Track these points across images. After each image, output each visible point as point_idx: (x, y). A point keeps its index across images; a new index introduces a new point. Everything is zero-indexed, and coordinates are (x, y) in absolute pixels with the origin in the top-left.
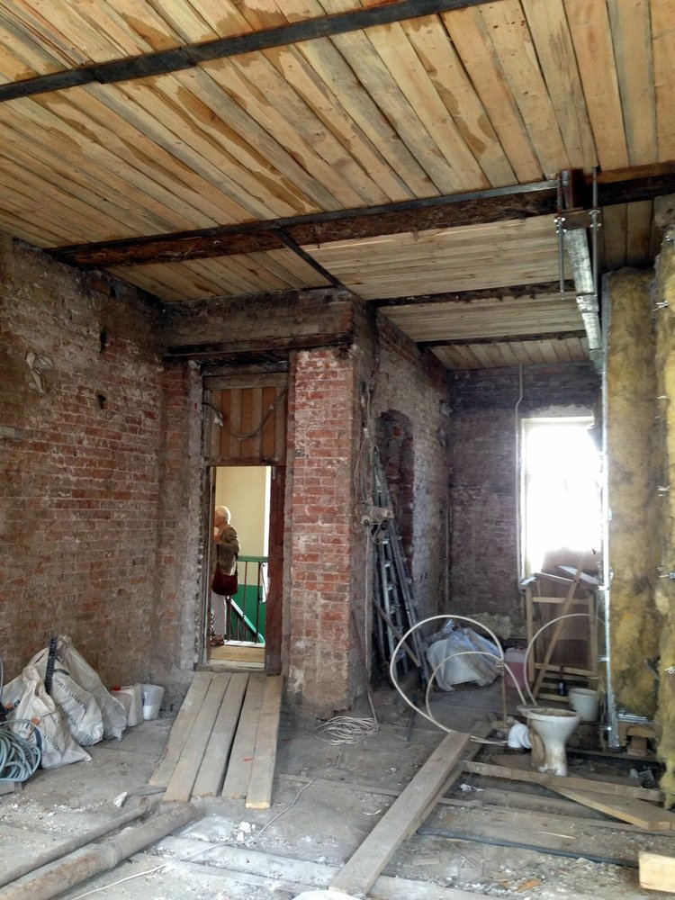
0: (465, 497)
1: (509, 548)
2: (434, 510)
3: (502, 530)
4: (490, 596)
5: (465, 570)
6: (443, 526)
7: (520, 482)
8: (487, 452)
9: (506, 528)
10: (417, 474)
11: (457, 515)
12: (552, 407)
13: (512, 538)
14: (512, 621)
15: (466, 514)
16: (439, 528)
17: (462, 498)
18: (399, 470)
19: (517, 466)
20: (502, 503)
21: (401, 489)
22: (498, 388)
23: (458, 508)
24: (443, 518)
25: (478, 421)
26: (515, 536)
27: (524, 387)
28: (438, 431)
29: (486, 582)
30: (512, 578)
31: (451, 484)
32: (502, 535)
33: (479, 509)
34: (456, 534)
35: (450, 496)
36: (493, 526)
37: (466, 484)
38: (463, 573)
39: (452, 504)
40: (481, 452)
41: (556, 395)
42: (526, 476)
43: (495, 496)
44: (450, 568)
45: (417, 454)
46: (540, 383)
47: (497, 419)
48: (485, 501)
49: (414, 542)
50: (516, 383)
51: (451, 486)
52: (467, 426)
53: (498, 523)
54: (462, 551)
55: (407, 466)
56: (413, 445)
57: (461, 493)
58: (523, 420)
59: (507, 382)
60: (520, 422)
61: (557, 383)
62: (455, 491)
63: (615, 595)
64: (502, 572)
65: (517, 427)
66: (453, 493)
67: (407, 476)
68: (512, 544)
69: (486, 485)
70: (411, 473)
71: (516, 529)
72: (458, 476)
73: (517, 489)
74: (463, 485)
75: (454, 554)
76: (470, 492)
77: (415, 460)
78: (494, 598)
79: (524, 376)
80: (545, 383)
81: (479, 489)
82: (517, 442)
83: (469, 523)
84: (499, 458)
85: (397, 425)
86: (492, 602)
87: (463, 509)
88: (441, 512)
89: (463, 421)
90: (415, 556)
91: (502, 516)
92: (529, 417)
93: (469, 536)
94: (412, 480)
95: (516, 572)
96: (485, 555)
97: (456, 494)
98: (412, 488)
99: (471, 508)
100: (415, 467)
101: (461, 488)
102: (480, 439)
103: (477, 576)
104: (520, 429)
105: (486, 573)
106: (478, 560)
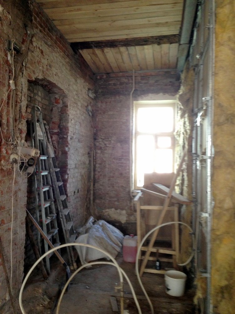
0: (102, 145)
1: (126, 173)
2: (84, 152)
3: (122, 163)
4: (115, 199)
5: (102, 185)
6: (90, 161)
7: (132, 137)
8: (115, 120)
9: (124, 162)
10: (71, 129)
11: (98, 155)
12: (150, 95)
13: (128, 168)
14: (127, 213)
15: (103, 154)
16: (87, 162)
17: (101, 146)
18: (59, 127)
19: (131, 128)
20: (122, 148)
21: (60, 138)
22: (121, 84)
23: (99, 151)
24: (90, 157)
25: (110, 102)
26: (129, 166)
27: (135, 84)
28: (87, 107)
29: (114, 192)
30: (127, 190)
31: (95, 137)
32: (122, 166)
33: (110, 152)
34: (97, 165)
35: (95, 145)
36: (118, 161)
37: (103, 138)
38: (101, 187)
39: (95, 149)
40: (112, 120)
41: (152, 88)
42: (136, 133)
43: (119, 145)
44: (94, 185)
45: (71, 117)
46: (144, 81)
47: (120, 102)
48: (113, 148)
49: (68, 172)
50: (131, 81)
51: (95, 139)
52: (104, 106)
53: (120, 159)
54: (101, 175)
55: (64, 124)
56: (68, 110)
57: (100, 143)
58: (135, 102)
59: (126, 81)
60: (133, 103)
61: (153, 82)
62: (98, 142)
63: (216, 221)
64: (123, 186)
65: (131, 106)
66: (96, 143)
67: (64, 130)
68: (128, 171)
69: (114, 138)
70: (67, 128)
71: (129, 162)
72: (99, 134)
73: (131, 140)
74: (102, 139)
75: (96, 176)
76: (106, 142)
77: (70, 120)
78: (118, 201)
79: (135, 77)
80: (146, 81)
81: (110, 141)
82: (131, 114)
83: (105, 159)
84: (121, 123)
85: (57, 96)
86: (116, 203)
87: (102, 152)
88: (89, 153)
89: (102, 102)
90: (70, 180)
91: (122, 156)
92: (138, 100)
93: (105, 167)
94: (68, 133)
95: (129, 186)
96: (113, 177)
97: (98, 143)
98: (67, 138)
99: (106, 151)
100: (70, 125)
101: (101, 140)
102: (111, 113)
103: (109, 189)
104: (132, 107)
105: (113, 187)
106: (109, 180)
